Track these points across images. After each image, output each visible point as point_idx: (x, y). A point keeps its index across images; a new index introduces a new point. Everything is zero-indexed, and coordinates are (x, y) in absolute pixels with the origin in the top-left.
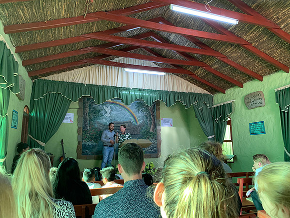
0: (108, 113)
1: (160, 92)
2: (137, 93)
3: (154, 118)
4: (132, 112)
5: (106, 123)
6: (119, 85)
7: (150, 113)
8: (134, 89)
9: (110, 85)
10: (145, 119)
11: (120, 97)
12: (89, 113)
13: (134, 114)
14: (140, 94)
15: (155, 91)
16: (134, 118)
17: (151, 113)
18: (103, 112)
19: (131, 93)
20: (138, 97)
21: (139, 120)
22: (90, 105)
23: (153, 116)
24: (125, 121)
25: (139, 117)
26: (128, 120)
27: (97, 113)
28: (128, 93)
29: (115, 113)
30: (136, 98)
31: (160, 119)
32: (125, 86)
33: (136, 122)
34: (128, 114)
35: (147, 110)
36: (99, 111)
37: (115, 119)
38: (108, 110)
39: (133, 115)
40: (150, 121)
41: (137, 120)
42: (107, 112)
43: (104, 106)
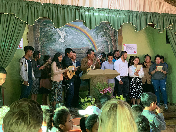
0: (62, 38)
1: (129, 12)
2: (102, 14)
3: (115, 44)
4: (90, 36)
5: (61, 50)
6: (81, 5)
7: (110, 37)
8: (99, 10)
9: (70, 4)
10: (105, 45)
11: (82, 19)
12: (40, 38)
13: (93, 39)
14: (106, 15)
15: (124, 12)
16: (93, 43)
17: (112, 38)
18: (56, 37)
19: (95, 14)
20: (103, 19)
21: (99, 46)
22: (41, 29)
23: (115, 42)
24: (82, 47)
25: (98, 43)
26: (85, 47)
27: (49, 37)
28: (92, 14)
29: (70, 37)
30: (101, 20)
31: (123, 45)
32: (87, 5)
33: (95, 49)
34: (85, 39)
35: (107, 34)
36: (52, 35)
37: (70, 45)
38: (62, 34)
39: (90, 40)
40: (111, 47)
41: (96, 46)
42: (60, 37)
43: (58, 30)
